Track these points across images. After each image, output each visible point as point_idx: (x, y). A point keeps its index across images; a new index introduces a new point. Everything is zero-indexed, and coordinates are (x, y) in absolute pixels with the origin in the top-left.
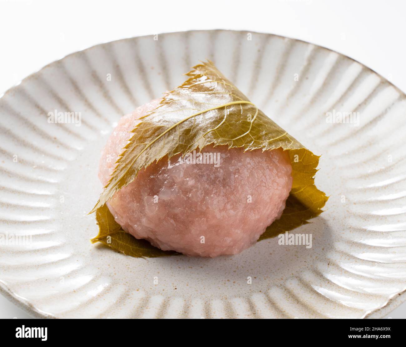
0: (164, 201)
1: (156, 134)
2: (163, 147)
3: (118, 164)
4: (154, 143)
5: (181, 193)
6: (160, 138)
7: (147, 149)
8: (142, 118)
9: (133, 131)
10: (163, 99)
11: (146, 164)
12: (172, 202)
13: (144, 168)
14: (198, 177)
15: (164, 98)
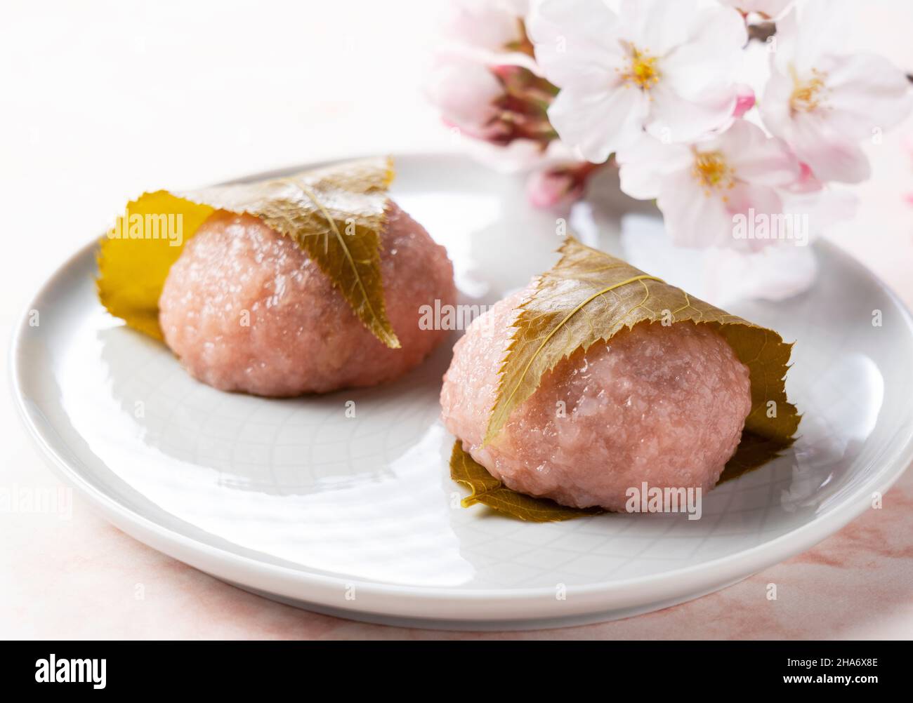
0: (587, 418)
1: (553, 323)
2: (571, 339)
3: (505, 363)
4: (553, 335)
5: (613, 402)
6: (561, 327)
7: (544, 345)
8: (522, 306)
9: (515, 325)
10: (539, 282)
11: (551, 365)
12: (600, 417)
13: (549, 370)
14: (635, 376)
15: (540, 280)
